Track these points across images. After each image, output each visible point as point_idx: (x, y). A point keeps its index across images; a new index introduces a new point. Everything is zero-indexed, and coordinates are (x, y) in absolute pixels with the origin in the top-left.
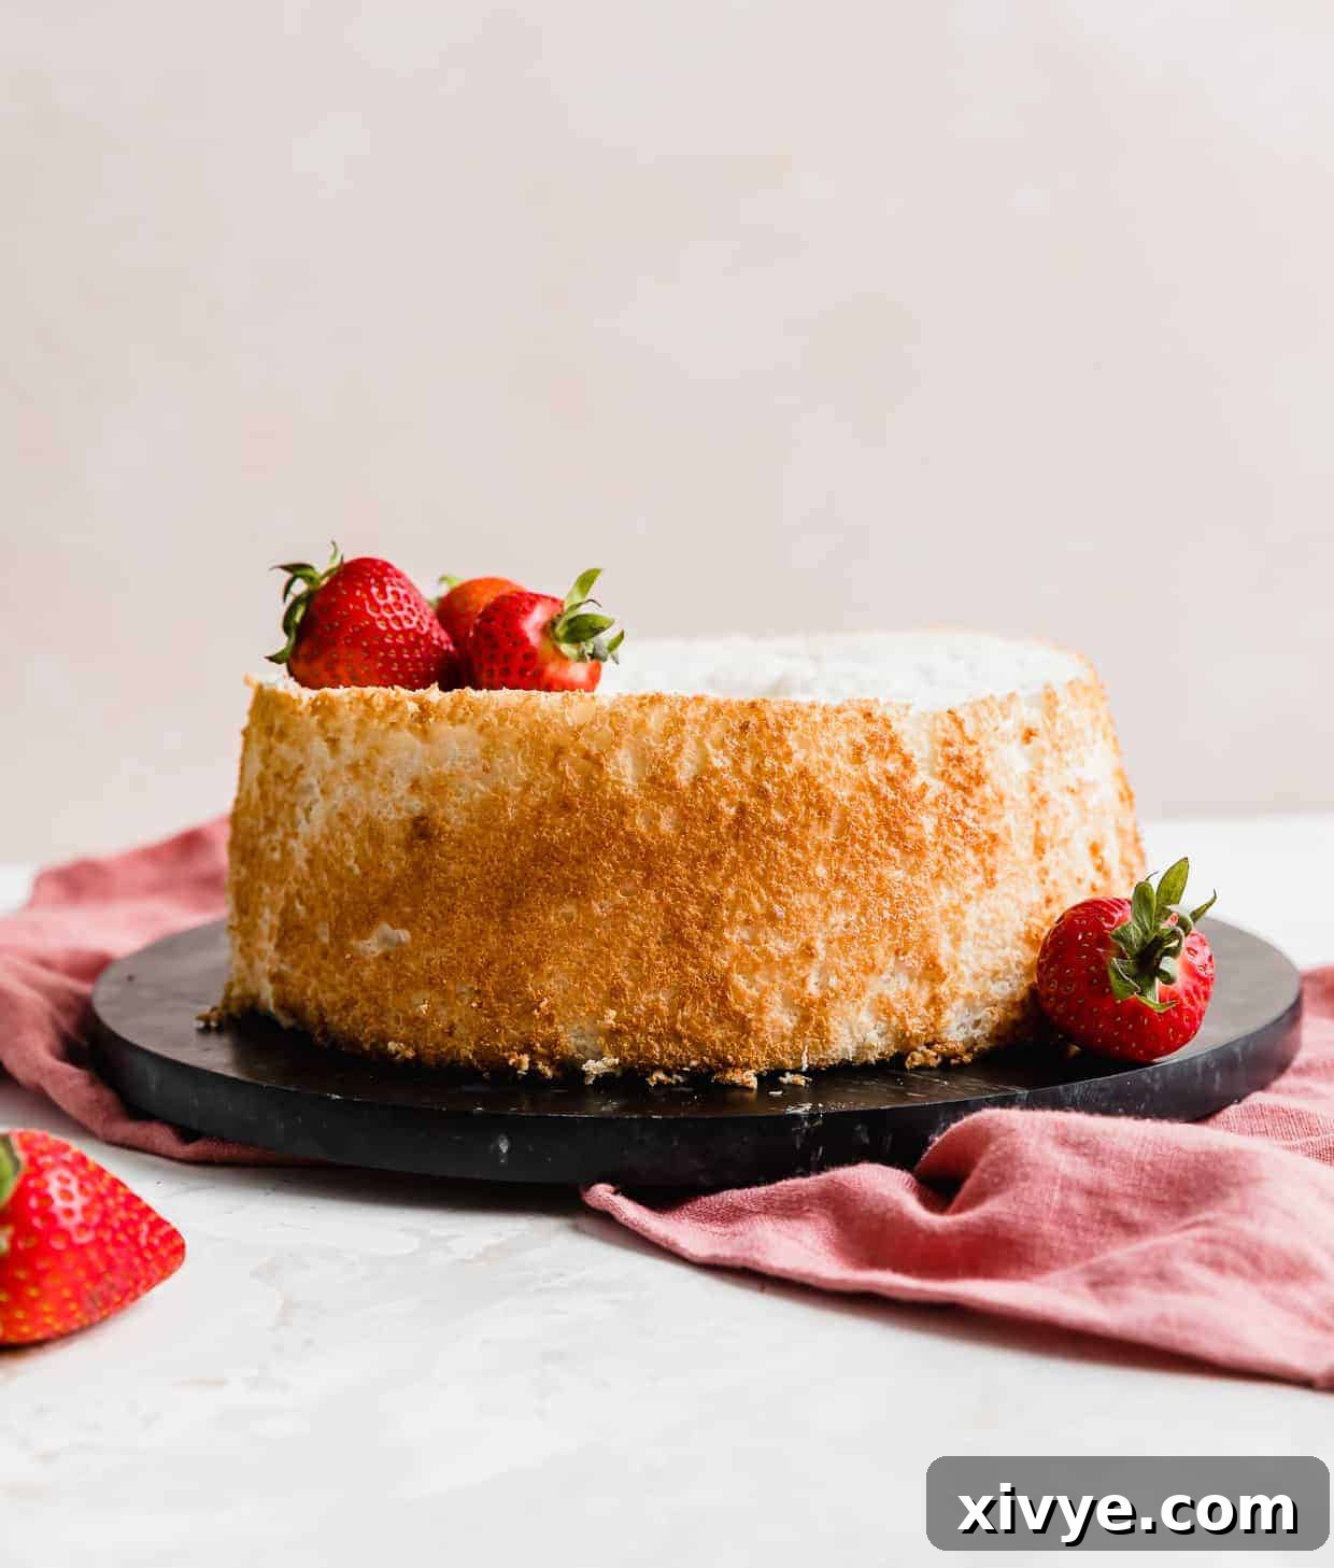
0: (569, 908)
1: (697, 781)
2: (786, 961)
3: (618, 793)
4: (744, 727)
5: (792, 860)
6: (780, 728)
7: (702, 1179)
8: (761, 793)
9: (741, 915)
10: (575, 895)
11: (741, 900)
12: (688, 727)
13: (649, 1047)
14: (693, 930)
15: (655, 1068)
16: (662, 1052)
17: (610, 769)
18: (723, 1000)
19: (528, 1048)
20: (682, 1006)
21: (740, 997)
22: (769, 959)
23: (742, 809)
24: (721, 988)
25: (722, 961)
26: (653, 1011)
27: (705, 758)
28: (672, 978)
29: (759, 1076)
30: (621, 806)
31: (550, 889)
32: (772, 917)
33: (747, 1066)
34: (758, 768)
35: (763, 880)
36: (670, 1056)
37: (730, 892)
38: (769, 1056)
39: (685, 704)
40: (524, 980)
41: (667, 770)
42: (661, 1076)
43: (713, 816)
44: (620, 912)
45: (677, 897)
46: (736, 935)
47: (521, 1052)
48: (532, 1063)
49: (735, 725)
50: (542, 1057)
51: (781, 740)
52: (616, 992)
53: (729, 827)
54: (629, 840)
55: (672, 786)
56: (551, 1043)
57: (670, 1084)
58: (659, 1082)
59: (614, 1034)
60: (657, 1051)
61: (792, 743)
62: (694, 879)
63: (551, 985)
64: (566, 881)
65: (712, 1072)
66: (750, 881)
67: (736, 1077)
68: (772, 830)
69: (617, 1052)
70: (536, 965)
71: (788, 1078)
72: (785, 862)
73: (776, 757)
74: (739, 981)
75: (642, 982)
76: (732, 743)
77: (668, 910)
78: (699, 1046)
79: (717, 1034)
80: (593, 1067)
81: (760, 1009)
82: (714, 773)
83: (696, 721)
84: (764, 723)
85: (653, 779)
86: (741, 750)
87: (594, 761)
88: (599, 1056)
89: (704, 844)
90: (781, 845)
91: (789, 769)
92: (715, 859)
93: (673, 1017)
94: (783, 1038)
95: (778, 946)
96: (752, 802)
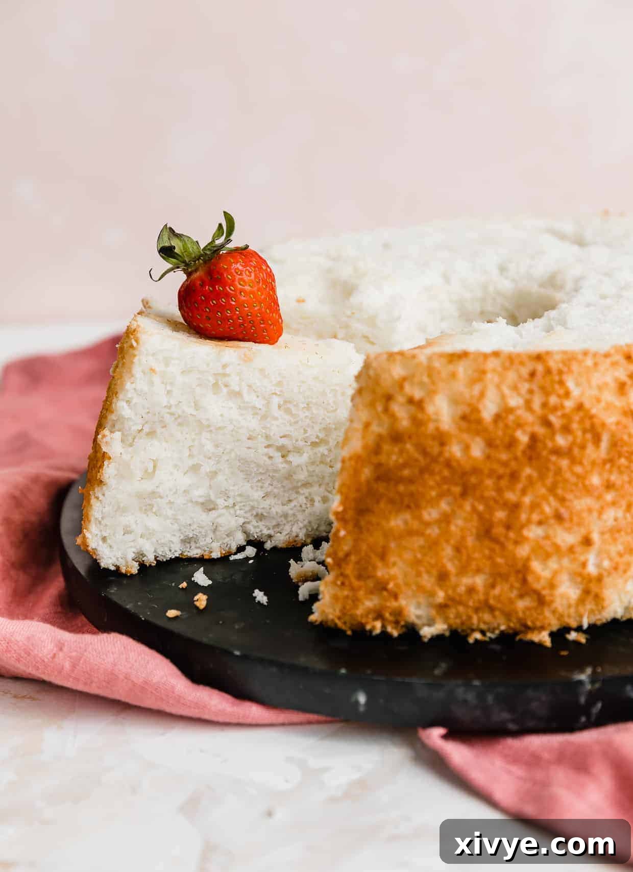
0: (407, 516)
1: (498, 418)
2: (571, 550)
3: (437, 429)
4: (533, 374)
5: (574, 473)
6: (560, 372)
7: (512, 726)
8: (547, 424)
9: (535, 517)
10: (408, 507)
11: (534, 506)
12: (489, 376)
13: (470, 618)
14: (499, 531)
15: (473, 630)
16: (479, 620)
17: (430, 409)
18: (524, 581)
19: (379, 616)
20: (493, 586)
21: (538, 578)
22: (557, 548)
23: (534, 438)
24: (522, 572)
25: (523, 551)
26: (471, 590)
27: (503, 397)
28: (486, 565)
29: (552, 635)
30: (442, 439)
31: (391, 501)
32: (559, 517)
33: (542, 628)
34: (545, 405)
35: (552, 490)
36: (485, 623)
37: (527, 500)
38: (559, 619)
39: (486, 356)
40: (375, 568)
41: (475, 410)
42: (478, 636)
43: (512, 444)
44: (446, 519)
45: (487, 506)
46: (534, 532)
47: (376, 619)
48: (383, 626)
49: (525, 371)
50: (390, 622)
51: (561, 383)
52: (443, 577)
53: (524, 452)
54: (448, 464)
55: (479, 421)
56: (398, 613)
57: (485, 642)
58: (476, 641)
59: (442, 608)
60: (475, 620)
61: (570, 384)
62: (499, 490)
63: (394, 571)
64: (401, 495)
65: (516, 633)
66: (543, 491)
67: (536, 637)
68: (557, 451)
69: (446, 619)
70: (383, 556)
71: (573, 636)
72: (568, 475)
73: (559, 396)
74: (536, 565)
75: (463, 570)
76: (524, 387)
77: (480, 516)
78: (508, 615)
79: (521, 604)
80: (427, 632)
81: (552, 586)
82: (510, 410)
83: (494, 370)
84: (548, 371)
85: (464, 418)
86: (531, 392)
87: (417, 404)
88: (431, 622)
89: (505, 464)
90: (564, 463)
91: (569, 404)
92: (514, 476)
93: (487, 594)
94: (569, 606)
95: (566, 538)
96: (540, 430)
